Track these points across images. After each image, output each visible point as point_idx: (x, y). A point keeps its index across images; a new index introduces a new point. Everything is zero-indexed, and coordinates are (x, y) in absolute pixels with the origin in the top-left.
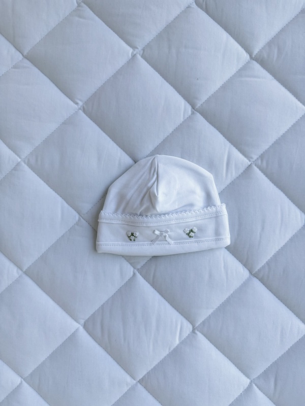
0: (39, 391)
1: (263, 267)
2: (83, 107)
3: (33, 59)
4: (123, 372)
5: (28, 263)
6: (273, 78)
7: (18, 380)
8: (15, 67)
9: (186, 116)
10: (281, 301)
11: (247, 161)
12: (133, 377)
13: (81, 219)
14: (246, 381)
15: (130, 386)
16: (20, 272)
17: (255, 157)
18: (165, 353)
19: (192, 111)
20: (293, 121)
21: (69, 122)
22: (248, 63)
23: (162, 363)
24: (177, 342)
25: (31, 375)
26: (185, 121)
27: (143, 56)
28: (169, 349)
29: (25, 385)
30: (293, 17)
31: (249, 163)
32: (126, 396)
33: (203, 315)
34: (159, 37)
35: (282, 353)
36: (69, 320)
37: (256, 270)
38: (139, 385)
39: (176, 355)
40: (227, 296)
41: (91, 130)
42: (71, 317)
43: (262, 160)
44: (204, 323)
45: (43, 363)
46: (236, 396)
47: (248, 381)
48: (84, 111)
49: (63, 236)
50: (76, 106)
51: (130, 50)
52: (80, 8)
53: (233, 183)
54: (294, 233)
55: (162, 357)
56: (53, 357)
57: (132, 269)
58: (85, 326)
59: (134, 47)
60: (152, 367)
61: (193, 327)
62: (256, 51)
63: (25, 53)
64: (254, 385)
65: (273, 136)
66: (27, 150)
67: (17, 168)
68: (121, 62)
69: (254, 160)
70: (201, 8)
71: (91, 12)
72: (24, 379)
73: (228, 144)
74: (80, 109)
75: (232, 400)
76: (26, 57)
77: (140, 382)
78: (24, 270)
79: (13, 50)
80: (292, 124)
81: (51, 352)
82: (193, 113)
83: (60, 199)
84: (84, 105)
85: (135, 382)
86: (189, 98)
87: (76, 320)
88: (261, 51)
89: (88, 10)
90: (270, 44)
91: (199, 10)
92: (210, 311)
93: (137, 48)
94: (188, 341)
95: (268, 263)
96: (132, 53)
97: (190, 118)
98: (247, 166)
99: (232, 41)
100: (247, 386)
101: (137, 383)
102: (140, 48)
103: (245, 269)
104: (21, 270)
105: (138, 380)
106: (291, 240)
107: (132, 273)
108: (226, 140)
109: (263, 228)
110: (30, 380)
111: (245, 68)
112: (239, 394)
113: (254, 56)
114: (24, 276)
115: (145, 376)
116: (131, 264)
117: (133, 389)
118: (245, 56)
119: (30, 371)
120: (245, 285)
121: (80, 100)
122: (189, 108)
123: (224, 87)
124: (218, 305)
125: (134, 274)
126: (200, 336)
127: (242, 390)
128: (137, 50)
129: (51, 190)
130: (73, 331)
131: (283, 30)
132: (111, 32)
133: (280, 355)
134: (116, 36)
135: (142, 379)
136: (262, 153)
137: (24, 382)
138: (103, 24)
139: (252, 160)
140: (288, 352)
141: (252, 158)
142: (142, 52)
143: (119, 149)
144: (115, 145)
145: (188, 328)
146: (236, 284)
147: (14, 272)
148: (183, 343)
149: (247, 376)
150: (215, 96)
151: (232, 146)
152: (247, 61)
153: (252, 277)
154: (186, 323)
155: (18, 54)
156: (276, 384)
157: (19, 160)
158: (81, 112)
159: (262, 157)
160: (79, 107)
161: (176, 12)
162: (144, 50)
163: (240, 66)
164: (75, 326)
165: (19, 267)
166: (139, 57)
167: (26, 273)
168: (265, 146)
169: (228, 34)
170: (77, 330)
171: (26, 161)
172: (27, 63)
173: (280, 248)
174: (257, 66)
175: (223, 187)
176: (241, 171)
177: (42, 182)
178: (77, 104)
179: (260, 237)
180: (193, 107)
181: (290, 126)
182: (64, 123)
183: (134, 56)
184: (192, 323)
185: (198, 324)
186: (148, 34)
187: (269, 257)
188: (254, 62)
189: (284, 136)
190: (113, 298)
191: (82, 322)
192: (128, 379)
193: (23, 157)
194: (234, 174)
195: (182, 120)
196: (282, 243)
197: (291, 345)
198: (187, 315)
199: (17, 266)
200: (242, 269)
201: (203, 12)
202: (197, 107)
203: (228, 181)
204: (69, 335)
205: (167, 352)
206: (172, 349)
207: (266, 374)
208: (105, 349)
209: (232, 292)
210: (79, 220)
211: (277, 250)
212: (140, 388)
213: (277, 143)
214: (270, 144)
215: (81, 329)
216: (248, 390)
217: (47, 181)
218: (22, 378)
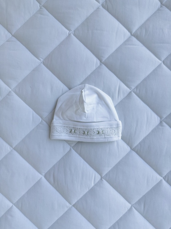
0: (21, 210)
1: (137, 145)
2: (43, 62)
3: (17, 37)
4: (65, 200)
5: (15, 143)
6: (143, 45)
7: (11, 205)
8: (8, 41)
9: (97, 66)
10: (148, 163)
11: (129, 90)
12: (70, 203)
13: (43, 120)
14: (129, 205)
15: (68, 208)
16: (11, 148)
17: (133, 88)
18: (87, 190)
19: (100, 63)
20: (154, 68)
21: (36, 70)
22: (130, 37)
23: (85, 196)
24: (93, 185)
25: (18, 202)
26: (96, 69)
27: (74, 35)
28: (89, 188)
29: (14, 207)
30: (154, 12)
31: (130, 91)
32: (66, 213)
33: (106, 170)
34: (83, 24)
35: (148, 191)
36: (37, 174)
37: (134, 147)
38: (73, 207)
39: (92, 192)
40: (118, 161)
41: (47, 74)
42: (38, 171)
43: (137, 89)
44: (106, 175)
45: (24, 196)
46: (124, 213)
47: (130, 205)
48: (44, 64)
49: (33, 130)
50: (40, 61)
51: (68, 32)
52: (41, 9)
53: (121, 101)
54: (154, 128)
55: (85, 193)
56: (28, 192)
57: (69, 147)
58: (45, 177)
59: (69, 30)
60: (80, 198)
61: (101, 177)
62: (134, 31)
63: (13, 34)
64: (133, 208)
65: (143, 76)
66: (14, 85)
67: (9, 94)
68: (63, 38)
69: (133, 89)
70: (105, 9)
71: (47, 11)
72: (14, 204)
73: (119, 81)
74: (41, 63)
75: (121, 215)
76: (13, 36)
77: (74, 206)
78: (14, 147)
79: (7, 32)
80: (153, 70)
81: (27, 190)
82: (100, 65)
83: (31, 110)
84: (44, 61)
85: (71, 206)
86: (98, 56)
87: (41, 173)
88: (136, 31)
89: (46, 10)
90: (141, 27)
91: (104, 10)
92: (110, 169)
93: (72, 31)
94: (98, 184)
95: (140, 143)
96: (69, 33)
97: (99, 67)
98: (129, 92)
99: (121, 26)
100: (129, 208)
101: (72, 206)
102: (73, 30)
103: (128, 146)
104: (12, 147)
105: (73, 205)
106: (153, 131)
107: (69, 149)
108: (118, 79)
109: (137, 125)
110: (17, 205)
111: (128, 40)
112: (125, 212)
113: (133, 34)
114: (13, 150)
115: (76, 203)
116: (69, 144)
117: (70, 209)
118: (128, 34)
119: (17, 200)
120: (128, 155)
121: (42, 58)
122: (99, 62)
123: (117, 51)
124: (114, 165)
125: (70, 149)
126: (105, 182)
127: (127, 210)
128: (71, 31)
129: (27, 106)
130: (39, 179)
131: (148, 20)
132: (58, 22)
133: (146, 192)
134: (60, 24)
135: (75, 204)
136: (137, 85)
137: (14, 206)
138: (54, 18)
139: (131, 89)
140: (151, 190)
141: (131, 88)
142: (74, 32)
143: (62, 84)
144: (60, 82)
145: (98, 177)
146: (123, 154)
147: (8, 148)
148: (96, 185)
149: (130, 202)
150: (112, 55)
151: (121, 82)
152: (129, 37)
153: (132, 151)
154: (97, 175)
155: (9, 34)
156: (144, 207)
157: (10, 90)
158: (42, 64)
159: (137, 87)
160: (41, 62)
161: (92, 11)
162: (75, 31)
163: (126, 39)
164: (39, 176)
165: (11, 146)
166: (72, 35)
167: (15, 149)
168: (138, 82)
169: (119, 22)
170: (41, 178)
171: (14, 90)
172: (14, 39)
173: (146, 135)
174: (134, 39)
175: (116, 103)
176: (126, 95)
177: (22, 101)
178: (40, 60)
179: (136, 129)
180: (101, 61)
181: (152, 71)
182: (33, 70)
183: (69, 35)
184: (100, 174)
185: (103, 175)
186: (77, 23)
187: (140, 140)
188: (133, 37)
189: (148, 77)
190: (59, 162)
191: (44, 174)
192: (68, 204)
193: (12, 88)
194: (122, 97)
195: (95, 68)
196: (148, 133)
197: (153, 187)
198: (98, 171)
199: (10, 145)
200: (126, 147)
201: (106, 11)
202: (103, 61)
203: (119, 101)
204: (37, 181)
205: (88, 190)
206: (90, 188)
207: (139, 202)
208: (56, 188)
209: (121, 159)
210: (42, 121)
211: (145, 136)
212: (74, 209)
213: (145, 80)
214: (141, 81)
215: (43, 178)
216: (130, 210)
217: (25, 101)
218: (13, 203)
